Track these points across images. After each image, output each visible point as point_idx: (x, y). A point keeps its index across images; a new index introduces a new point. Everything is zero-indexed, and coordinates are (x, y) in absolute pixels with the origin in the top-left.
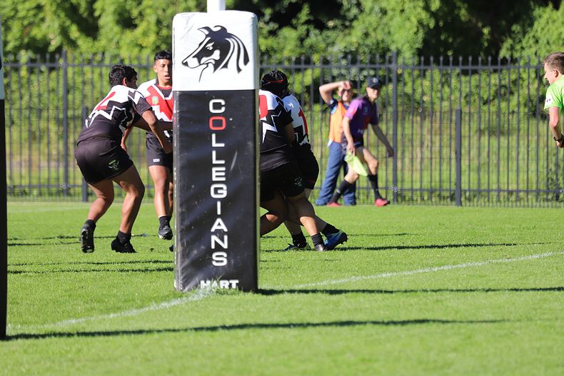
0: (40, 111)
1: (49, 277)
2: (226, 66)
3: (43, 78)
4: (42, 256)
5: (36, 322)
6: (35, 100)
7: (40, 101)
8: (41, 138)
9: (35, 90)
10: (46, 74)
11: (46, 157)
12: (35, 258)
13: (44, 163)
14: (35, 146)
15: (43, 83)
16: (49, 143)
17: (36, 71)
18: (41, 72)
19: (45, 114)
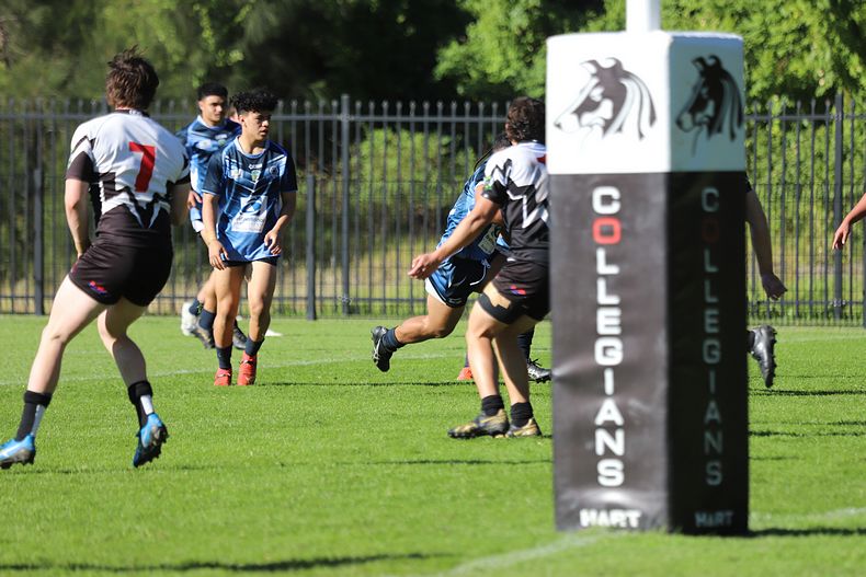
0: (800, 187)
1: (814, 443)
2: (620, 129)
3: (805, 137)
4: (802, 410)
5: (794, 512)
6: (793, 171)
7: (799, 173)
8: (799, 229)
9: (792, 155)
10: (810, 131)
11: (808, 258)
12: (790, 412)
13: (804, 268)
14: (790, 242)
15: (805, 144)
16: (812, 237)
17: (795, 126)
18: (803, 128)
19: (806, 192)
